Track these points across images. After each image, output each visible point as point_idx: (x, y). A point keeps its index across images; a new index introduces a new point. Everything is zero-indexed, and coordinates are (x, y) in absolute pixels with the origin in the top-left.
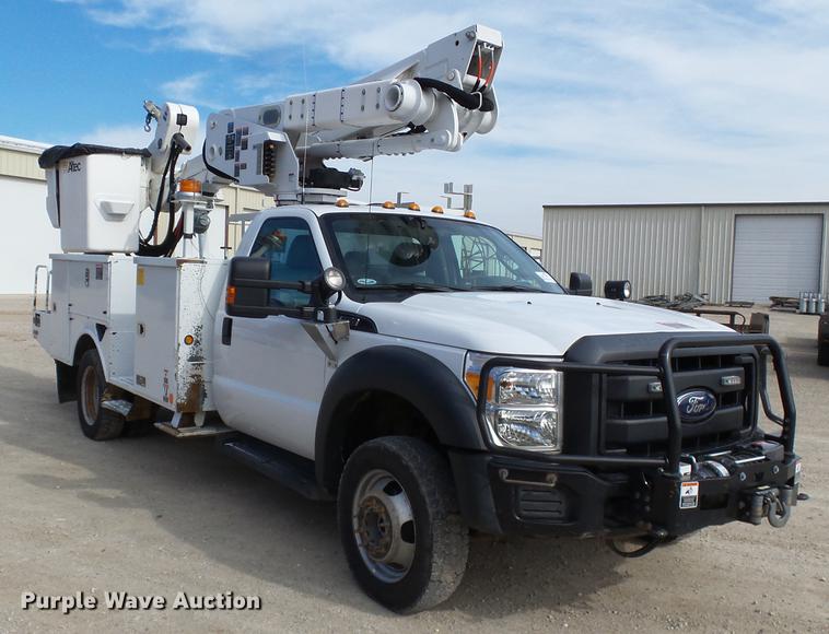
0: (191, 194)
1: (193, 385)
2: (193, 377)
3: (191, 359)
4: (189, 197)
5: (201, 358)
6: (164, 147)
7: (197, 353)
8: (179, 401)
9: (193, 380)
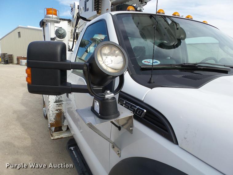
0: (51, 16)
1: (57, 114)
2: (57, 110)
3: (56, 102)
4: (49, 17)
5: (61, 101)
6: (74, 17)
7: (59, 99)
8: (51, 122)
9: (57, 112)
